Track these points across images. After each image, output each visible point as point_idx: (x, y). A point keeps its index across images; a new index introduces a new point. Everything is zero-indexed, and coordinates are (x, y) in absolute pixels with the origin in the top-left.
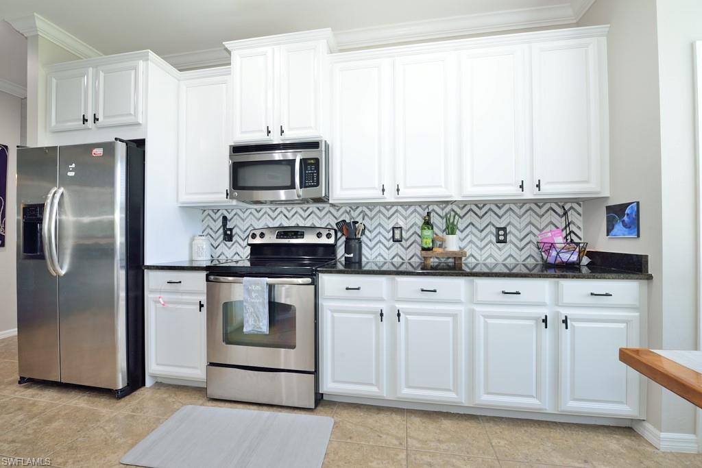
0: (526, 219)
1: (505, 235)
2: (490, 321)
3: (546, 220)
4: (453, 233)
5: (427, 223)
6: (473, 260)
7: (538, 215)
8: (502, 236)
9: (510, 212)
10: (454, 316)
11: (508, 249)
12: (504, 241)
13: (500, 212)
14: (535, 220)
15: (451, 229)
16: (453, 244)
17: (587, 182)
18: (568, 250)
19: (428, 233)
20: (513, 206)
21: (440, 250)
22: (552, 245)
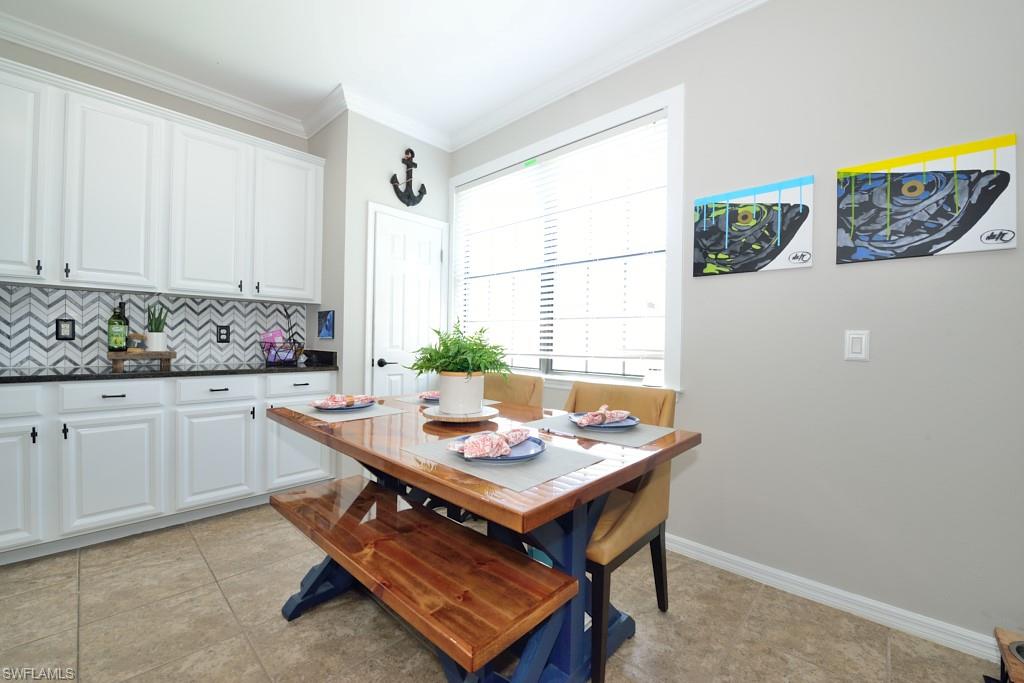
0: (251, 319)
1: (228, 334)
2: (195, 421)
3: (272, 320)
4: (158, 329)
5: (119, 316)
6: (188, 362)
7: (264, 315)
8: (223, 336)
9: (234, 310)
10: (150, 421)
11: (230, 349)
12: (227, 341)
13: (223, 310)
14: (261, 320)
15: (156, 325)
16: (157, 343)
17: (302, 289)
18: (286, 349)
19: (118, 329)
20: (237, 304)
21: (139, 351)
22: (272, 345)
